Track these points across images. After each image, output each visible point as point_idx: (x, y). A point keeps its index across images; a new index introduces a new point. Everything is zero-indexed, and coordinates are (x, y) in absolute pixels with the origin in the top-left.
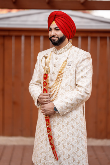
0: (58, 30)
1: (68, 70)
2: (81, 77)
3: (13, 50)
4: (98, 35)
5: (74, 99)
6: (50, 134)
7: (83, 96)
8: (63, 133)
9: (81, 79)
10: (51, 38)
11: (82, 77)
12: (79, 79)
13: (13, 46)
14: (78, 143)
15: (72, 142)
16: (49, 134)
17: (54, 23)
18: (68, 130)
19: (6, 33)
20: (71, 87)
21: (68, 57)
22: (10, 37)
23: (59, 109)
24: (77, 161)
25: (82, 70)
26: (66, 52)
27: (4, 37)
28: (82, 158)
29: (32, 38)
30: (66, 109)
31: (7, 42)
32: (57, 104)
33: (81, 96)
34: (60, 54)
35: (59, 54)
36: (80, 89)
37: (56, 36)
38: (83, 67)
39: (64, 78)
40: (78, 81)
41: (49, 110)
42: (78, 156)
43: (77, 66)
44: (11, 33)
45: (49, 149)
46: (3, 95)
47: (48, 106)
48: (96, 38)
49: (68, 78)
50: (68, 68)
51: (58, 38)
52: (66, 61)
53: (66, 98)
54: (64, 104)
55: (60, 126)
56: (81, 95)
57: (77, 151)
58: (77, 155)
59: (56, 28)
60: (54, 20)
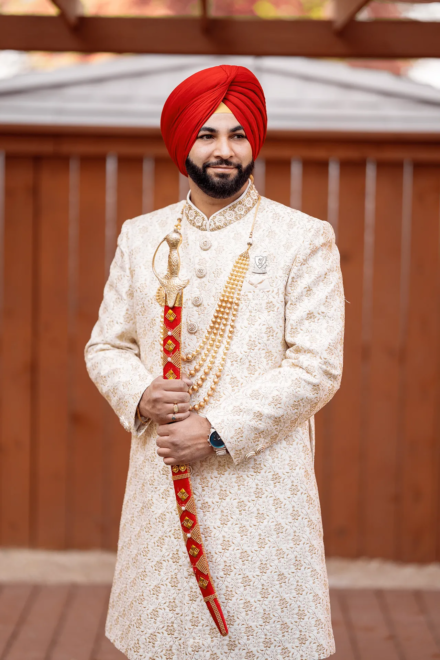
0: (239, 136)
1: (257, 291)
2: (304, 315)
4: (406, 156)
5: (284, 399)
6: (194, 538)
7: (316, 387)
8: (243, 530)
9: (306, 322)
10: (206, 166)
11: (310, 316)
12: (300, 322)
13: (74, 198)
14: (298, 565)
15: (276, 562)
16: (189, 535)
17: (223, 110)
18: (260, 516)
20: (269, 353)
21: (251, 241)
23: (229, 439)
24: (298, 632)
25: (309, 289)
26: (242, 221)
27: (37, 160)
28: (313, 622)
30: (256, 439)
32: (223, 421)
33: (309, 388)
34: (218, 228)
35: (213, 230)
36: (304, 359)
37: (235, 160)
38: (313, 277)
39: (241, 323)
40: (295, 331)
41: (189, 444)
42: (301, 615)
43: (292, 275)
45: (187, 593)
47: (186, 431)
49: (260, 321)
50: (255, 282)
51: (238, 166)
52: (245, 256)
53: (255, 395)
54: (248, 421)
55: (230, 502)
56: (309, 383)
57: (294, 594)
58: (296, 611)
59: (234, 130)
60: (225, 101)
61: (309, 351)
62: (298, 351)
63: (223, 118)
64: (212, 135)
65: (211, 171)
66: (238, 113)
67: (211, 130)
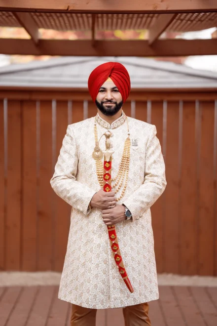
0: (116, 91)
1: (136, 153)
2: (153, 161)
3: (38, 125)
4: (180, 98)
9: (153, 164)
10: (102, 103)
11: (155, 162)
12: (151, 165)
13: (38, 118)
17: (109, 80)
19: (26, 97)
21: (129, 133)
22: (33, 102)
25: (153, 152)
26: (123, 125)
27: (22, 102)
29: (70, 105)
31: (27, 112)
33: (158, 190)
34: (115, 128)
35: (113, 129)
37: (114, 101)
38: (155, 147)
39: (131, 166)
40: (149, 168)
41: (118, 216)
43: (147, 146)
44: (34, 97)
46: (21, 200)
47: (117, 211)
48: (177, 103)
49: (137, 164)
50: (135, 149)
51: (116, 103)
52: (128, 139)
53: (140, 194)
54: (138, 204)
59: (114, 88)
60: (110, 76)
61: (156, 176)
62: (152, 176)
63: (109, 84)
64: (104, 90)
65: (104, 105)
66: (115, 81)
67: (104, 88)
